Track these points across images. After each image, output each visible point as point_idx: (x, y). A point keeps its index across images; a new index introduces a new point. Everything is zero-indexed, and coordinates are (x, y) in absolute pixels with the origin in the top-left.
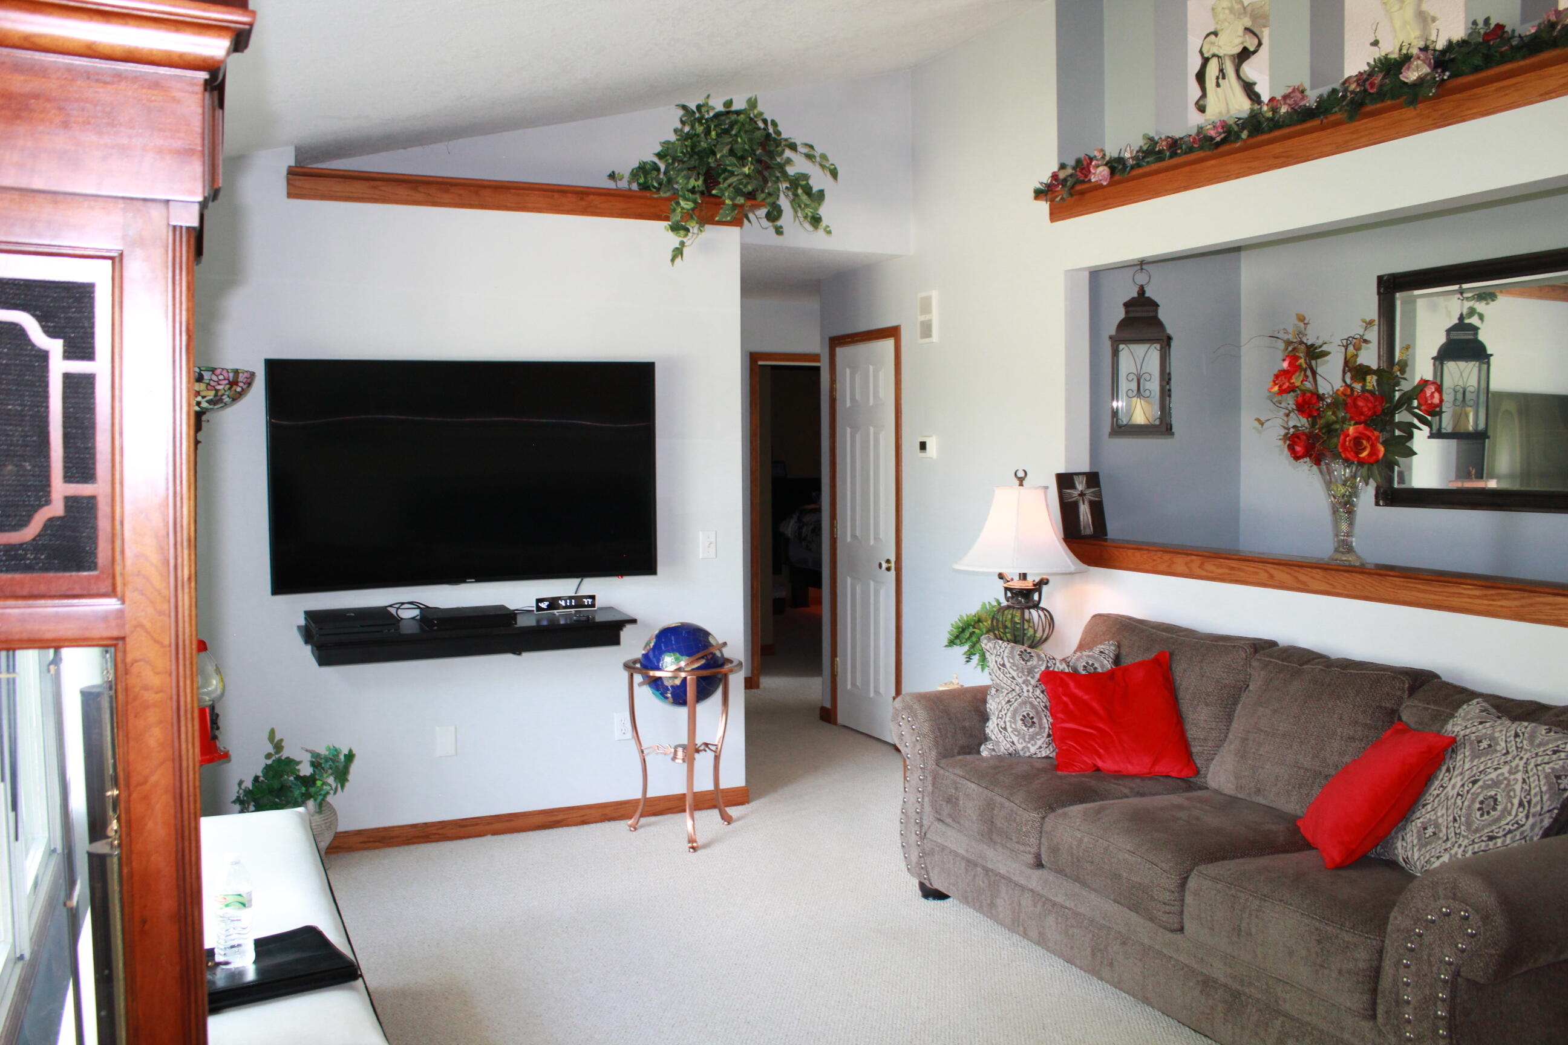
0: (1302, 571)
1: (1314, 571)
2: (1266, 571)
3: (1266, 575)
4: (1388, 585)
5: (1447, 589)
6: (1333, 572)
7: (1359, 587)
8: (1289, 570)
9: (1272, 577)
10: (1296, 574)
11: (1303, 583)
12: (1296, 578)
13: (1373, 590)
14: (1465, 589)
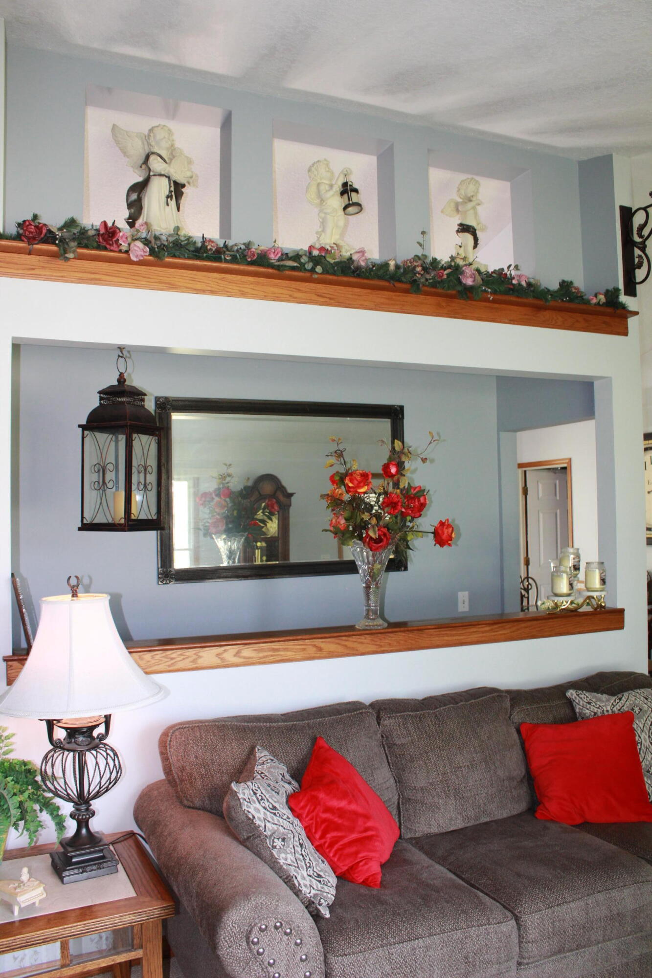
0: (350, 639)
1: (362, 637)
2: (315, 646)
3: (314, 649)
4: (425, 636)
5: (468, 630)
6: (379, 635)
7: (402, 642)
8: (337, 641)
9: (320, 649)
10: (346, 643)
11: (353, 649)
12: (346, 646)
13: (413, 642)
14: (479, 628)
